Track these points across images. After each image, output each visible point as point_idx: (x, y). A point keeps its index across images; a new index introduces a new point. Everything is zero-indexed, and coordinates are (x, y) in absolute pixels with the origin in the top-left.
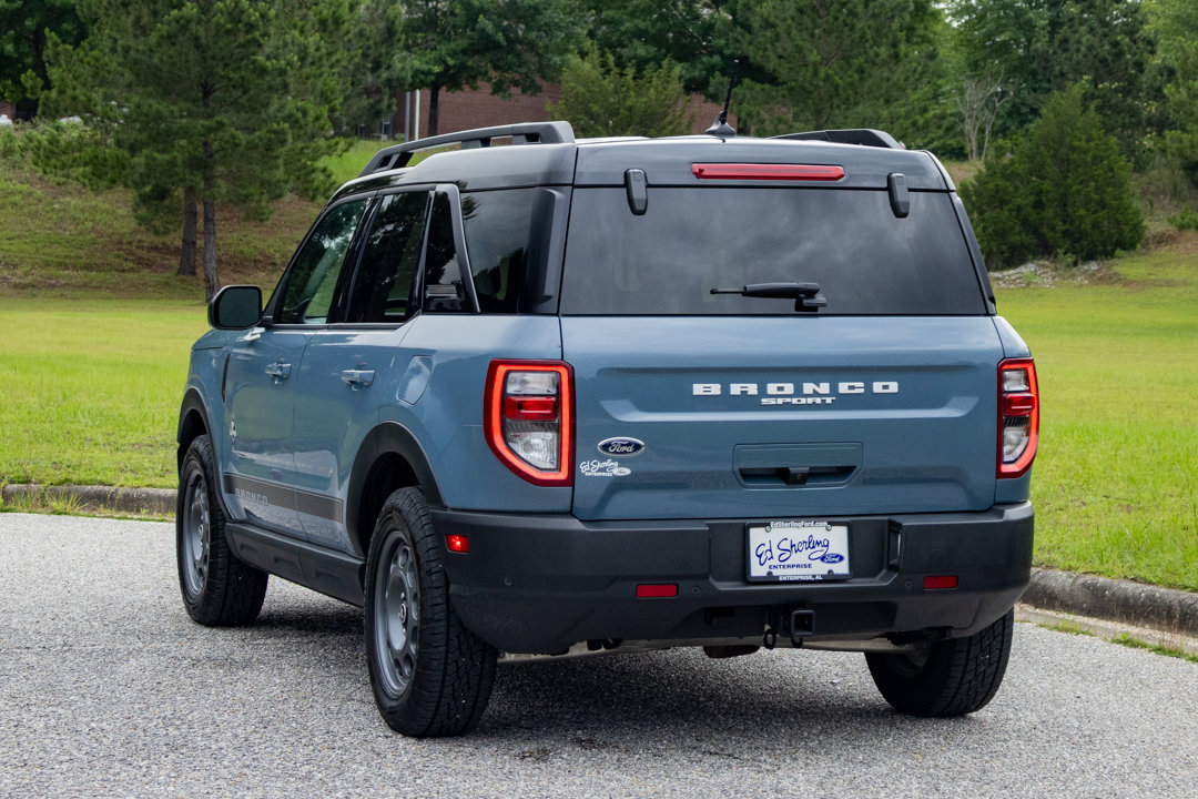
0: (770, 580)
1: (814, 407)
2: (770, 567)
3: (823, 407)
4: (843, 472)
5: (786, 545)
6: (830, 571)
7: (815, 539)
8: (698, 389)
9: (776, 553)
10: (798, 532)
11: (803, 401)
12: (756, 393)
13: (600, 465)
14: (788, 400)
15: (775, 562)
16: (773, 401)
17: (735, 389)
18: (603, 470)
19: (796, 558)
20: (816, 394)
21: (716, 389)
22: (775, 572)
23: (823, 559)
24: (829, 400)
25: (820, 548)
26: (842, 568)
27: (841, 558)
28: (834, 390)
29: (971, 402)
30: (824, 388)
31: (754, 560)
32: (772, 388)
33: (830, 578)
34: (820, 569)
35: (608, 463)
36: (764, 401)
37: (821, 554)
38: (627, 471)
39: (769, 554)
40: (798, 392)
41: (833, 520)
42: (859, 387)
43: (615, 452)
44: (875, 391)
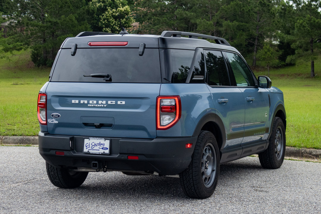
0: (88, 153)
1: (101, 107)
2: (89, 150)
3: (104, 107)
4: (110, 126)
5: (93, 144)
6: (104, 152)
7: (101, 143)
8: (73, 101)
9: (91, 146)
10: (97, 141)
11: (98, 105)
12: (87, 103)
13: (52, 120)
14: (95, 105)
15: (90, 148)
16: (91, 105)
17: (82, 102)
18: (52, 121)
19: (96, 148)
20: (102, 104)
22: (90, 151)
23: (102, 148)
24: (105, 106)
25: (102, 145)
26: (107, 151)
27: (107, 149)
28: (107, 103)
30: (104, 102)
31: (85, 147)
32: (91, 102)
33: (104, 154)
34: (101, 151)
35: (53, 120)
36: (89, 105)
37: (102, 147)
38: (57, 122)
39: (89, 146)
40: (97, 103)
41: (106, 138)
42: (114, 102)
43: (54, 117)
44: (118, 103)
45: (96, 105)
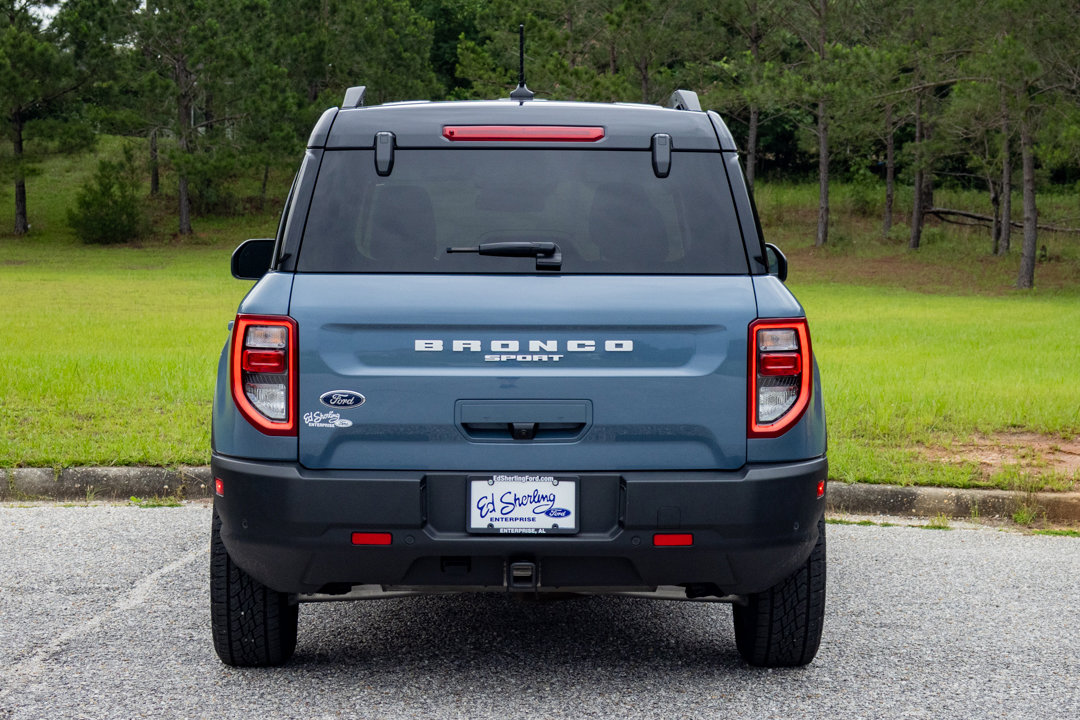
0: (491, 532)
1: (540, 364)
2: (491, 519)
3: (550, 364)
4: (574, 429)
5: (510, 498)
6: (555, 526)
7: (540, 493)
8: (420, 345)
9: (499, 505)
10: (523, 486)
11: (529, 358)
12: (479, 349)
13: (322, 417)
14: (513, 357)
15: (497, 514)
16: (496, 358)
17: (458, 346)
18: (326, 421)
19: (519, 512)
20: (542, 351)
21: (437, 345)
22: (496, 525)
23: (548, 513)
24: (556, 358)
25: (546, 502)
26: (568, 523)
27: (568, 513)
28: (562, 348)
29: (717, 361)
30: (552, 346)
31: (475, 513)
32: (496, 345)
33: (555, 532)
34: (545, 523)
35: (330, 415)
36: (488, 357)
37: (546, 508)
38: (349, 423)
39: (491, 507)
40: (524, 350)
41: (560, 475)
42: (590, 345)
43: (336, 404)
44: (607, 349)
45: (520, 358)
